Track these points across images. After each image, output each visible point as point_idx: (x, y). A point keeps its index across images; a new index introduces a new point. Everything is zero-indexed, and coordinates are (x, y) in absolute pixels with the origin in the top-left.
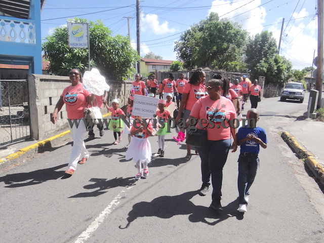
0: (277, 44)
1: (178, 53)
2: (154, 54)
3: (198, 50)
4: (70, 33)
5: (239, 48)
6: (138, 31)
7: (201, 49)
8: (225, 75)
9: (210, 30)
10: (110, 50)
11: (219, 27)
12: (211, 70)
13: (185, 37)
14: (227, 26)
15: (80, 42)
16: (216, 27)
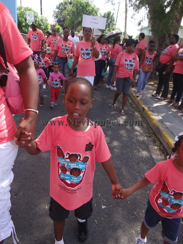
0: (115, 20)
6: (41, 9)
14: (87, 5)
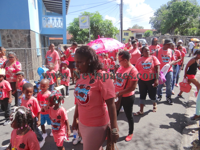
1: (152, 24)
2: (138, 26)
3: (165, 22)
4: (80, 21)
5: (195, 18)
7: (167, 21)
8: (180, 38)
9: (174, 8)
10: (101, 28)
11: (180, 5)
12: (170, 35)
13: (157, 14)
15: (85, 26)
16: (178, 6)
